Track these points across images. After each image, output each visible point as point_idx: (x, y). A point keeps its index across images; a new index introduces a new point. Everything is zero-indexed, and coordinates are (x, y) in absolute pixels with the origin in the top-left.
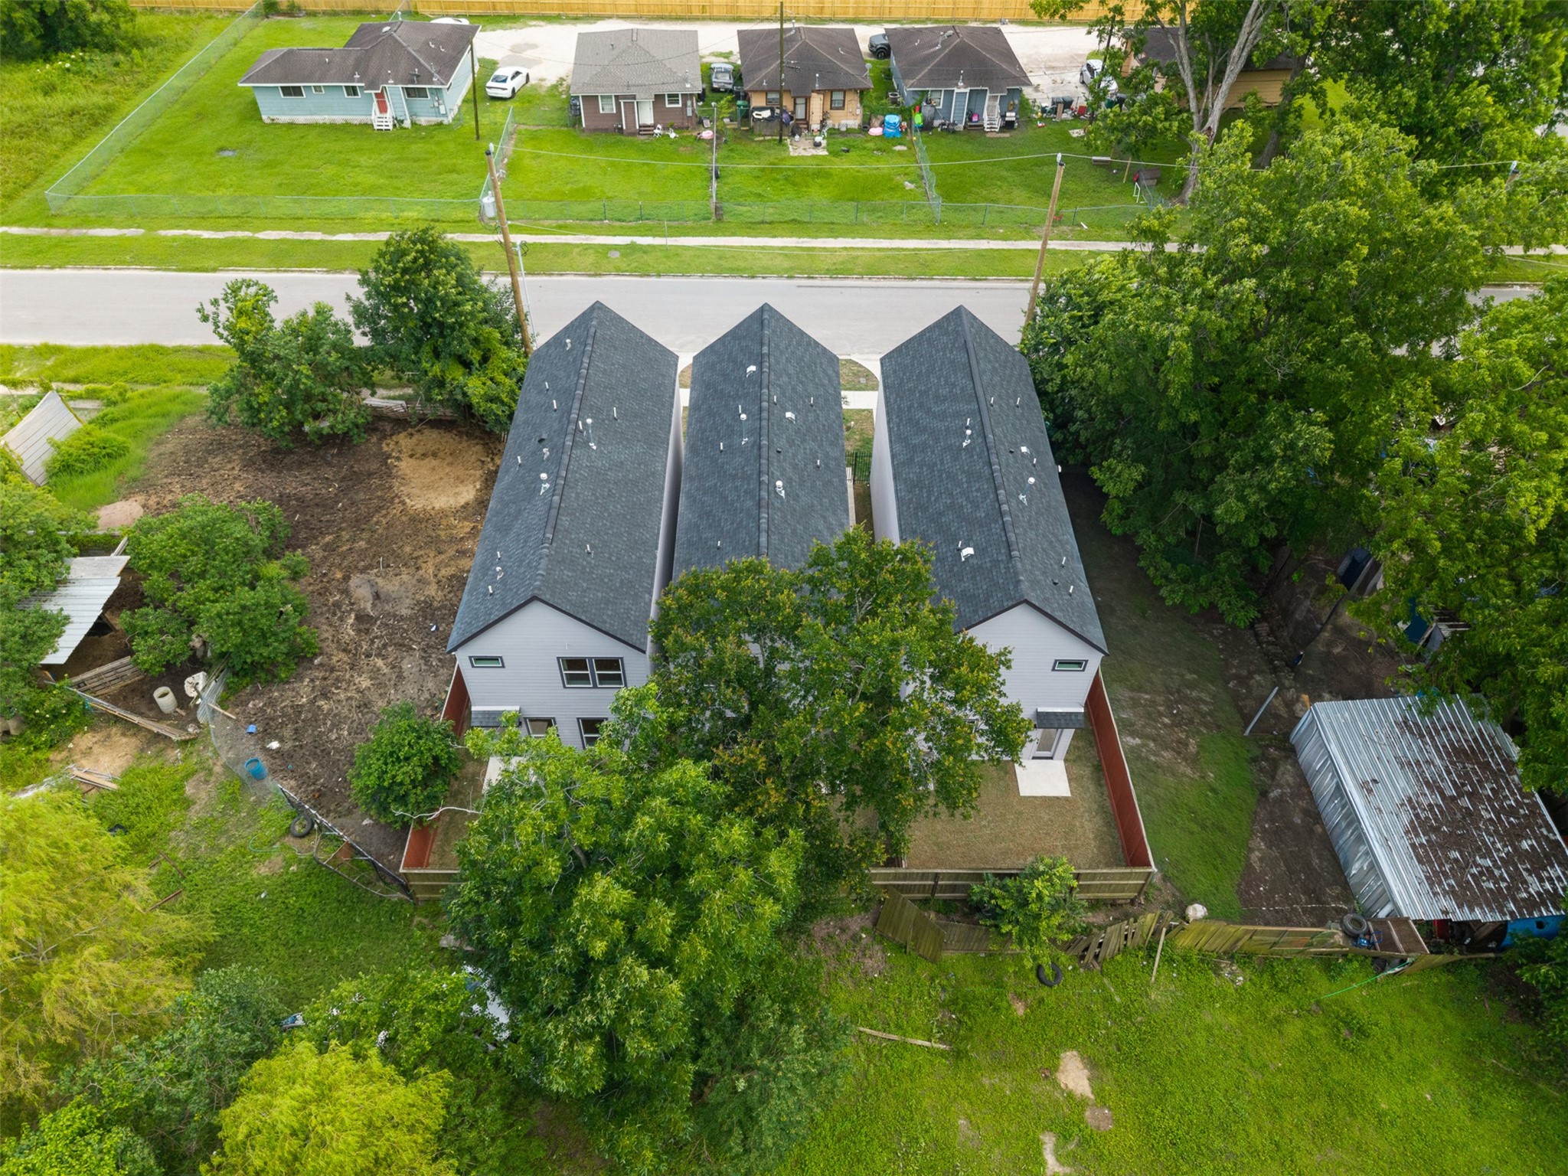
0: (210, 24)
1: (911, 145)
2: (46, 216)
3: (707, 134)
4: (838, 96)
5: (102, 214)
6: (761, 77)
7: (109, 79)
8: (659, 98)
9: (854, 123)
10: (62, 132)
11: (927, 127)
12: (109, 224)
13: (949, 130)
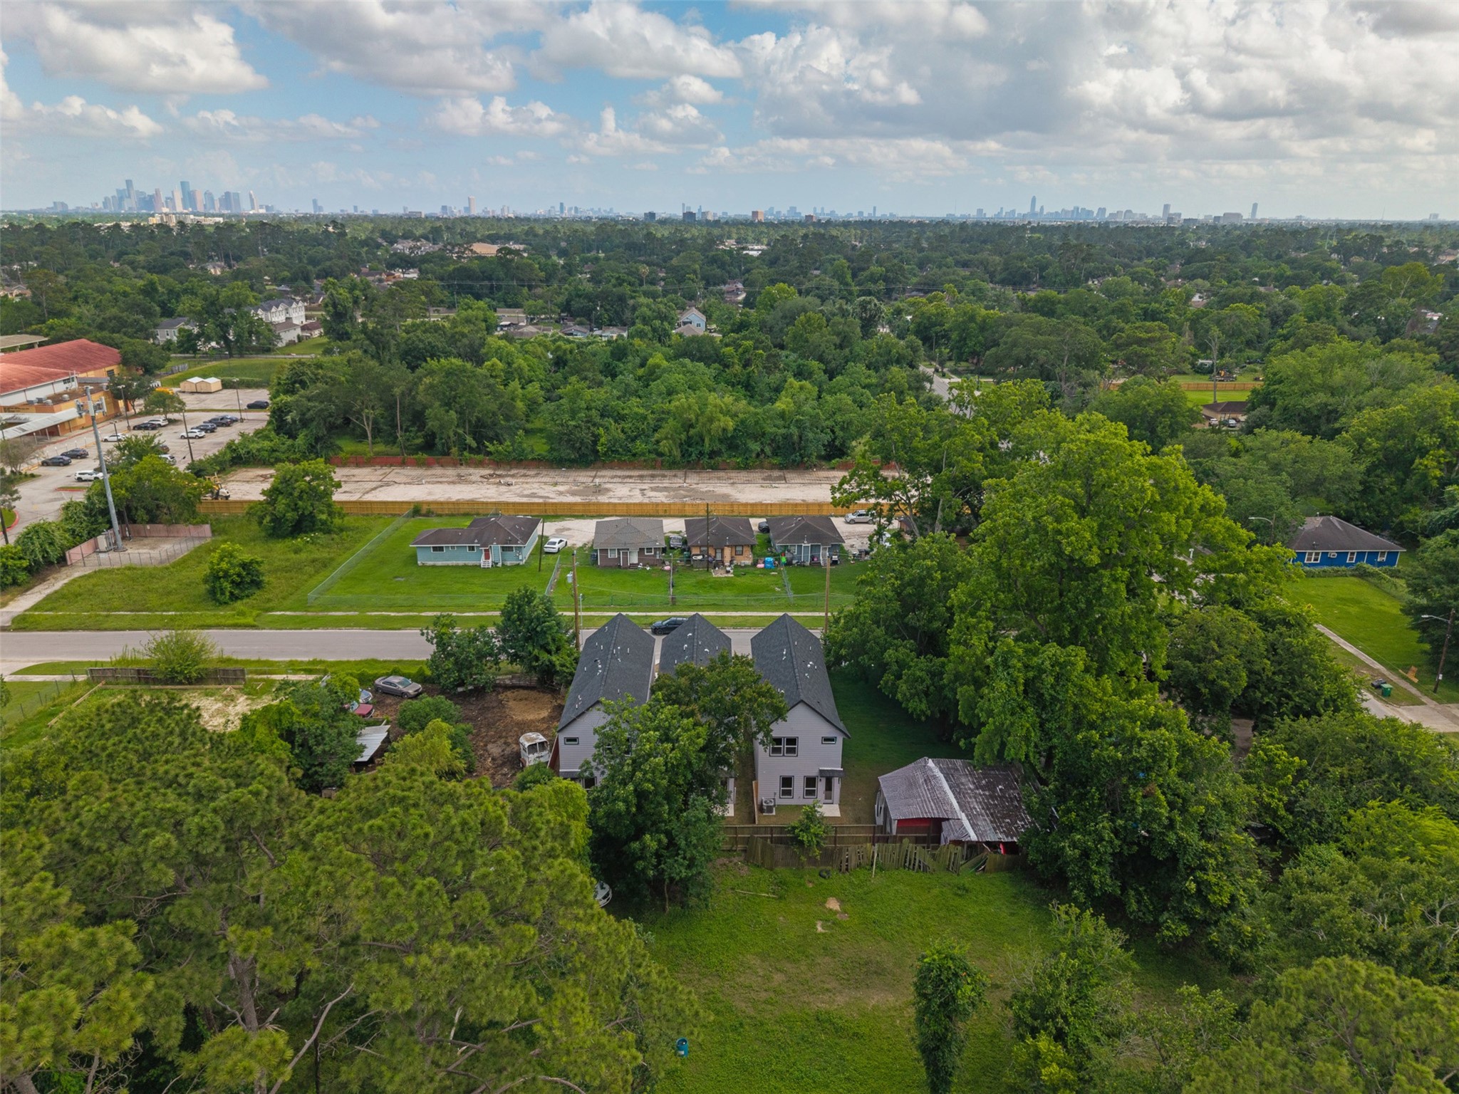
0: (382, 520)
1: (780, 572)
2: (305, 606)
3: (667, 568)
4: (739, 549)
5: (336, 605)
6: (698, 540)
7: (327, 546)
8: (641, 550)
9: (749, 562)
10: (310, 569)
11: (789, 563)
12: (339, 610)
13: (801, 565)
